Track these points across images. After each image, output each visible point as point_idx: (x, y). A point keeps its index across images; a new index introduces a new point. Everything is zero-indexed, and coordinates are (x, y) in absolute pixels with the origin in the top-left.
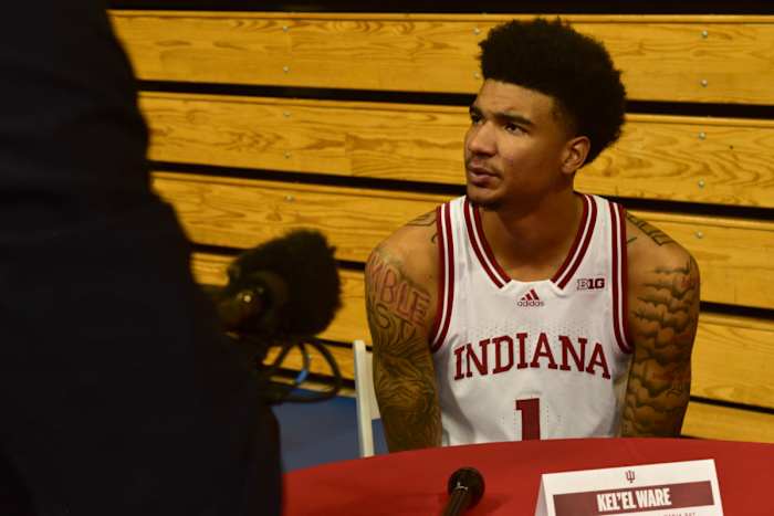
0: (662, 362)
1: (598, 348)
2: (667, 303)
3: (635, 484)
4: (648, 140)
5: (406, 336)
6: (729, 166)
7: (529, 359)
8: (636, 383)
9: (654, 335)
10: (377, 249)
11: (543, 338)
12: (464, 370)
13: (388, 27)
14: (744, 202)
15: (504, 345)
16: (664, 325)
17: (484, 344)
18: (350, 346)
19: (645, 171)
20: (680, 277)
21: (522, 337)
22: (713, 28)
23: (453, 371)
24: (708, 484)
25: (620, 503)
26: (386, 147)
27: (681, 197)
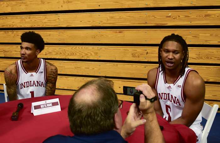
0: (52, 83)
1: (42, 82)
2: (53, 74)
3: (47, 103)
4: (52, 49)
5: (12, 82)
6: (64, 53)
7: (32, 85)
8: (48, 87)
9: (51, 79)
10: (6, 69)
11: (34, 82)
12: (22, 87)
13: (9, 32)
14: (67, 58)
15: (28, 83)
16: (52, 78)
17: (25, 83)
18: (3, 85)
19: (51, 54)
20: (55, 70)
21: (31, 81)
22: (61, 32)
23: (20, 88)
24: (58, 102)
25: (44, 106)
26: (10, 52)
27: (57, 58)
